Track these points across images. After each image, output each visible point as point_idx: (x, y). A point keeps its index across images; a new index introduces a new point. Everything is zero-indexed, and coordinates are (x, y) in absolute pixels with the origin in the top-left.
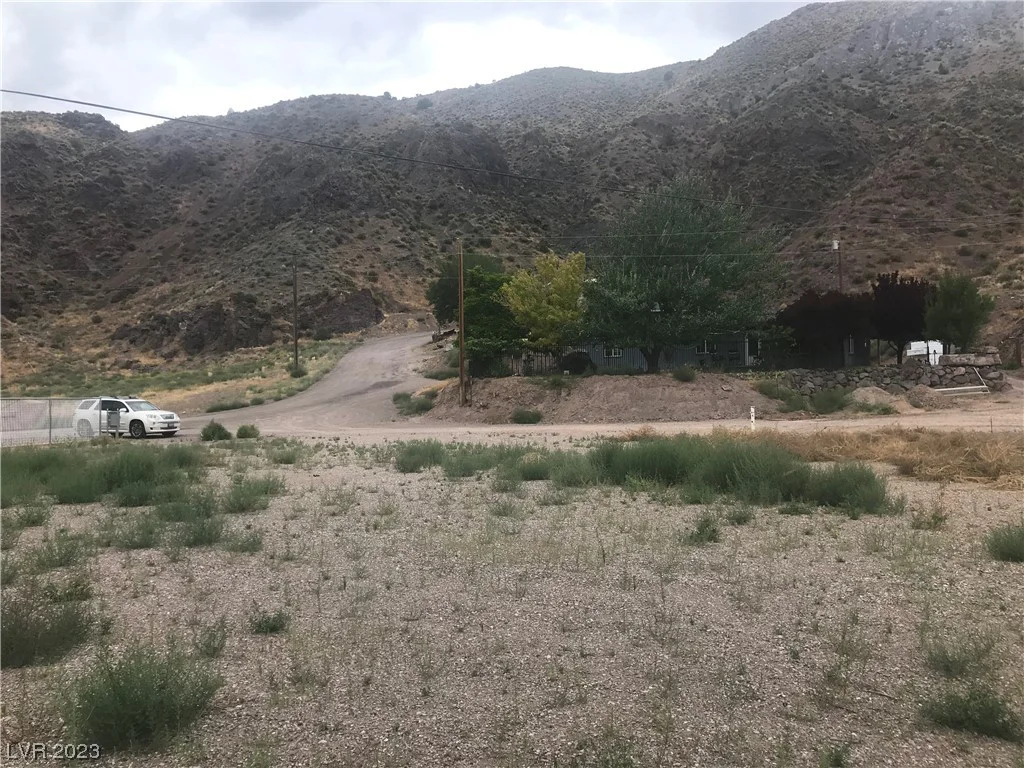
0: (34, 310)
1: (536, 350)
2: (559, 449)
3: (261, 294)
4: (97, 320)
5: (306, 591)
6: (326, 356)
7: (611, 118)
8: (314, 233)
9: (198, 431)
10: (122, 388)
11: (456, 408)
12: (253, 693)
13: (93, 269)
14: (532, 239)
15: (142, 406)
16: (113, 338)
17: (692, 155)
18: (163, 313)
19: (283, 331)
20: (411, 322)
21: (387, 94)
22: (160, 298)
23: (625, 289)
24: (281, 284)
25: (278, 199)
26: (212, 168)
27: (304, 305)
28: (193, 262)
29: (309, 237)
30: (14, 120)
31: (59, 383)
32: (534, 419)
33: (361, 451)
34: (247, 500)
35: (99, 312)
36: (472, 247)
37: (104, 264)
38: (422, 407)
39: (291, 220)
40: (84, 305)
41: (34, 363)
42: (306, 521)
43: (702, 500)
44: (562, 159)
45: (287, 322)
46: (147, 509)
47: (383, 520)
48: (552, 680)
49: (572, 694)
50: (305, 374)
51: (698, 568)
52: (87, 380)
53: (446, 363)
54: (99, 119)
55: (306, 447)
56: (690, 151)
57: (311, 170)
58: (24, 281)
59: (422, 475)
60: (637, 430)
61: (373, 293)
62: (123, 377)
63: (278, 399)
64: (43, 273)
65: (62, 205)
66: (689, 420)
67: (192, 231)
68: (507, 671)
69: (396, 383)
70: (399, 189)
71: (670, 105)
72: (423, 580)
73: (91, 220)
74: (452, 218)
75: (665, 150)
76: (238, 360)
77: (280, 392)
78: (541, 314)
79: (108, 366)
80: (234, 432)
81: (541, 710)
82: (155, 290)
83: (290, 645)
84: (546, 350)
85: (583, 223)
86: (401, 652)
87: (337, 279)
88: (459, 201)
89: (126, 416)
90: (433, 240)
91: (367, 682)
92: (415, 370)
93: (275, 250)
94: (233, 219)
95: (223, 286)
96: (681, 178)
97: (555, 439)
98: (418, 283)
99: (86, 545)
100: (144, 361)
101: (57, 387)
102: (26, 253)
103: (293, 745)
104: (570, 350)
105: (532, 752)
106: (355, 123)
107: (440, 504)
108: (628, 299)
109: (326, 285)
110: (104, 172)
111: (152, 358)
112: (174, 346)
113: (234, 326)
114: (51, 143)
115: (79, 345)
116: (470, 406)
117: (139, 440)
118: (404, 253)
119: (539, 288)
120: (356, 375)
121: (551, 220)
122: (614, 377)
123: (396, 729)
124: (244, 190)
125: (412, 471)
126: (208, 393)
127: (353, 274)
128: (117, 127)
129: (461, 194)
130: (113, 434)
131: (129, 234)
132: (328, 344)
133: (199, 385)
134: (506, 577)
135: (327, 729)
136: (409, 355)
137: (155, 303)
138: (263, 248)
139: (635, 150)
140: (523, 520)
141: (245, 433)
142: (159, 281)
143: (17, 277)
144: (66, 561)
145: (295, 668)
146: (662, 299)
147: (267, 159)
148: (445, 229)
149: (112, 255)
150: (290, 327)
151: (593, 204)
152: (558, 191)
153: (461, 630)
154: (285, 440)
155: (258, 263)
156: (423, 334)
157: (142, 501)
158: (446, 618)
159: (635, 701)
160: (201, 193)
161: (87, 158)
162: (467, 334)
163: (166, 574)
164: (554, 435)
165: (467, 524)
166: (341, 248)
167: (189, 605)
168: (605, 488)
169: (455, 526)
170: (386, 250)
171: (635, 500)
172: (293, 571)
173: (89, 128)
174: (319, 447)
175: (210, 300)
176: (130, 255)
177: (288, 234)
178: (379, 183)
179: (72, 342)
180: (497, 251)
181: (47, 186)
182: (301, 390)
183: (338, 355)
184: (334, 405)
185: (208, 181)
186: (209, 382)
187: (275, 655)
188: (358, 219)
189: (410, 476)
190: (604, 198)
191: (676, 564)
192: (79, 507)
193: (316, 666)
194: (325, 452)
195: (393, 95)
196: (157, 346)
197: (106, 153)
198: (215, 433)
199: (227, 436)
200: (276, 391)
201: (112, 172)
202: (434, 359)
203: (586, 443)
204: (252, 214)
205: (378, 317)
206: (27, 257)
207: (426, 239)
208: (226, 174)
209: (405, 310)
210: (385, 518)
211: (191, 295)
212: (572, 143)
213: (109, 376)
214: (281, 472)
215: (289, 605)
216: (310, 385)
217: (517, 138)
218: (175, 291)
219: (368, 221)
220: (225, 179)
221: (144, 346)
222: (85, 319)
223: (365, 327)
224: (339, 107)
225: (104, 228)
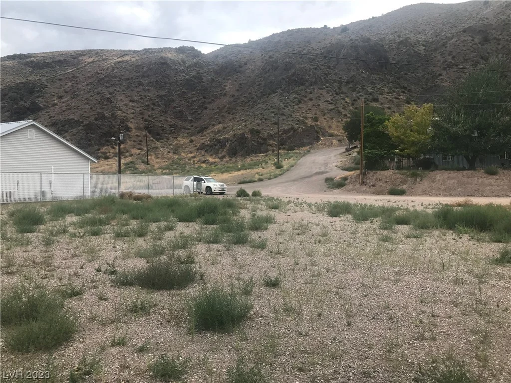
0: (166, 137)
1: (403, 156)
2: (416, 210)
3: (262, 129)
4: (191, 141)
5: (288, 269)
6: (292, 159)
7: (450, 29)
8: (288, 98)
9: (235, 192)
10: (202, 172)
11: (358, 186)
12: (266, 313)
13: (190, 118)
14: (402, 97)
15: (211, 180)
16: (198, 149)
17: (500, 47)
18: (219, 138)
19: (272, 147)
20: (335, 142)
21: (325, 26)
22: (218, 131)
23: (456, 124)
24: (272, 124)
25: (271, 82)
26: (240, 69)
27: (282, 134)
28: (232, 114)
29: (285, 100)
30: (159, 52)
31: (176, 169)
32: (401, 193)
33: (310, 205)
34: (259, 224)
35: (192, 138)
36: (368, 102)
37: (194, 116)
38: (341, 185)
39: (277, 92)
40: (186, 135)
41: (166, 160)
42: (286, 236)
43: (503, 240)
44: (420, 54)
45: (274, 142)
46: (215, 226)
47: (323, 239)
48: (416, 326)
49: (428, 335)
50: (283, 167)
51: (501, 277)
52: (187, 168)
53: (353, 163)
54: (192, 49)
55: (283, 202)
56: (499, 44)
57: (288, 67)
58: (162, 124)
59: (342, 218)
60: (462, 201)
61: (315, 127)
62: (202, 167)
63: (270, 179)
64: (170, 120)
65: (177, 89)
66: (493, 196)
67: (232, 99)
68: (391, 318)
69: (327, 172)
70: (330, 74)
71: (487, 19)
72: (345, 270)
73: (189, 95)
74: (358, 87)
75: (483, 45)
76: (252, 160)
77: (271, 176)
78: (406, 137)
79: (196, 162)
80: (250, 194)
81: (411, 340)
82: (215, 127)
83: (282, 294)
84: (408, 157)
85: (431, 87)
86: (335, 302)
87: (298, 121)
88: (362, 79)
89: (204, 185)
90: (347, 100)
91: (320, 315)
92: (336, 166)
93: (269, 107)
94: (250, 93)
95: (246, 125)
96: (493, 60)
97: (413, 204)
98: (339, 122)
99: (191, 240)
100: (211, 160)
101: (175, 171)
103: (286, 339)
104: (423, 156)
105: (406, 361)
106: (309, 42)
107: (352, 233)
108: (458, 129)
109: (293, 124)
110: (194, 73)
111: (214, 159)
112: (224, 153)
113: (250, 144)
114: (173, 61)
115: (184, 153)
116: (365, 185)
117: (210, 196)
118: (332, 107)
119: (406, 123)
120: (307, 168)
121: (413, 87)
122: (448, 171)
123: (335, 339)
124: (256, 78)
125: (336, 216)
126: (239, 175)
127: (306, 118)
128: (200, 52)
129: (363, 75)
130: (199, 192)
131: (205, 101)
132: (293, 153)
133: (235, 171)
134: (389, 272)
135: (301, 334)
136: (333, 158)
137: (216, 133)
138: (263, 106)
139: (464, 46)
140: (396, 244)
141: (255, 194)
142: (217, 123)
143: (160, 122)
144: (184, 246)
145: (285, 304)
146: (479, 128)
147: (266, 63)
148: (354, 94)
149: (197, 112)
150: (276, 144)
151: (437, 77)
152: (417, 71)
153: (366, 296)
154: (273, 198)
155: (261, 114)
156: (340, 148)
157: (213, 223)
158: (358, 289)
159: (465, 343)
160: (236, 81)
161: (187, 67)
162: (365, 147)
163: (225, 256)
164: (412, 202)
165: (366, 244)
166: (300, 105)
167: (236, 271)
168: (443, 231)
169: (360, 245)
170: (323, 105)
171: (460, 238)
172: (281, 260)
173: (189, 53)
174: (289, 202)
175: (239, 132)
176: (205, 111)
177: (275, 99)
178: (321, 72)
179: (181, 151)
180: (382, 104)
181: (171, 81)
182: (280, 175)
183: (298, 158)
184: (296, 182)
185: (239, 75)
186: (239, 170)
187: (275, 297)
188: (309, 91)
189: (335, 219)
190: (444, 73)
191: (487, 274)
192: (187, 223)
193: (294, 304)
194: (292, 204)
195: (328, 27)
196: (217, 153)
197: (196, 64)
198: (242, 193)
199: (247, 195)
200: (269, 175)
201: (198, 73)
202: (346, 160)
203: (431, 207)
204: (259, 90)
205: (318, 139)
206: (164, 113)
207: (344, 99)
208: (248, 71)
209: (331, 135)
210: (324, 238)
211: (231, 129)
212: (426, 44)
213: (196, 167)
214: (273, 213)
215: (280, 275)
216: (284, 173)
217: (394, 44)
218: (224, 128)
219: (314, 91)
220: (247, 74)
221: (211, 153)
222: (186, 141)
223: (311, 144)
224: (301, 35)
225: (194, 99)
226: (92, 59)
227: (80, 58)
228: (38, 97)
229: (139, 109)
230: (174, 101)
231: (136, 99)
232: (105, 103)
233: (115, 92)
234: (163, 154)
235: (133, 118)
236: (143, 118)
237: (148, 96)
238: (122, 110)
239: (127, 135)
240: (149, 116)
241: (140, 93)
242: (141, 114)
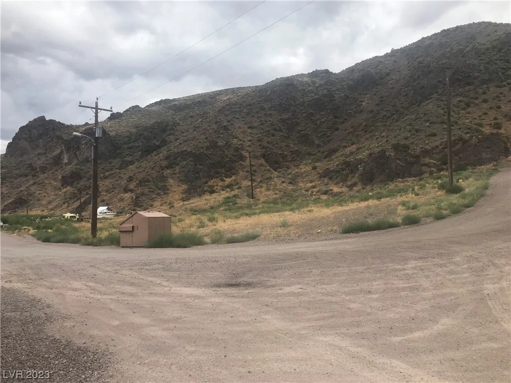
0: (286, 165)
3: (412, 143)
4: (315, 168)
13: (317, 142)
16: (321, 177)
18: (349, 160)
19: (429, 167)
22: (349, 154)
24: (426, 136)
25: (423, 87)
26: (382, 81)
28: (370, 132)
29: (445, 106)
35: (317, 164)
37: (322, 139)
39: (431, 98)
40: (310, 161)
41: (278, 192)
45: (432, 161)
50: (463, 190)
54: (327, 71)
58: (283, 150)
61: (498, 136)
62: (321, 200)
64: (292, 146)
65: (303, 111)
67: (370, 115)
73: (317, 117)
76: (396, 186)
79: (314, 193)
82: (347, 149)
87: (469, 129)
93: (422, 116)
94: (394, 106)
95: (388, 142)
100: (336, 189)
102: (285, 137)
106: (473, 38)
109: (460, 133)
110: (325, 92)
111: (340, 188)
112: (355, 180)
113: (393, 164)
115: (303, 182)
124: (401, 89)
127: (481, 125)
131: (336, 122)
137: (347, 156)
138: (413, 117)
142: (350, 144)
143: (280, 149)
147: (415, 70)
149: (326, 134)
150: (434, 163)
155: (410, 125)
160: (376, 94)
161: (318, 87)
166: (469, 110)
175: (378, 150)
176: (336, 133)
177: (430, 106)
178: (496, 66)
179: (299, 181)
181: (297, 102)
185: (380, 87)
188: (481, 90)
196: (344, 180)
197: (327, 83)
201: (329, 91)
204: (406, 101)
205: (507, 153)
206: (286, 139)
208: (390, 82)
211: (367, 149)
213: (313, 199)
218: (358, 149)
219: (489, 90)
220: (390, 85)
221: (336, 181)
222: (309, 168)
223: (496, 161)
224: (461, 32)
225: (323, 120)
226: (228, 97)
227: (218, 98)
228: (170, 134)
229: (257, 136)
230: (298, 124)
231: (255, 125)
232: (222, 131)
233: (234, 119)
234: (276, 185)
235: (249, 146)
236: (260, 145)
237: (270, 121)
238: (238, 138)
239: (241, 164)
240: (268, 143)
241: (261, 119)
242: (259, 141)
